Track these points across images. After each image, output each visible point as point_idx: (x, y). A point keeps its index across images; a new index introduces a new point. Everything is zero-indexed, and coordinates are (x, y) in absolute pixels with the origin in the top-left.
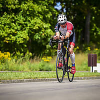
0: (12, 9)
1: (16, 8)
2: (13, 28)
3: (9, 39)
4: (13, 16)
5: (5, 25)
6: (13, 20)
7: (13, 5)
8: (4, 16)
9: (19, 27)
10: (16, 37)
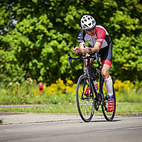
0: (132, 30)
1: (136, 29)
2: (133, 53)
3: (128, 65)
4: (133, 38)
5: (123, 49)
6: (133, 43)
7: (132, 26)
8: (122, 39)
9: (139, 51)
10: (137, 62)
